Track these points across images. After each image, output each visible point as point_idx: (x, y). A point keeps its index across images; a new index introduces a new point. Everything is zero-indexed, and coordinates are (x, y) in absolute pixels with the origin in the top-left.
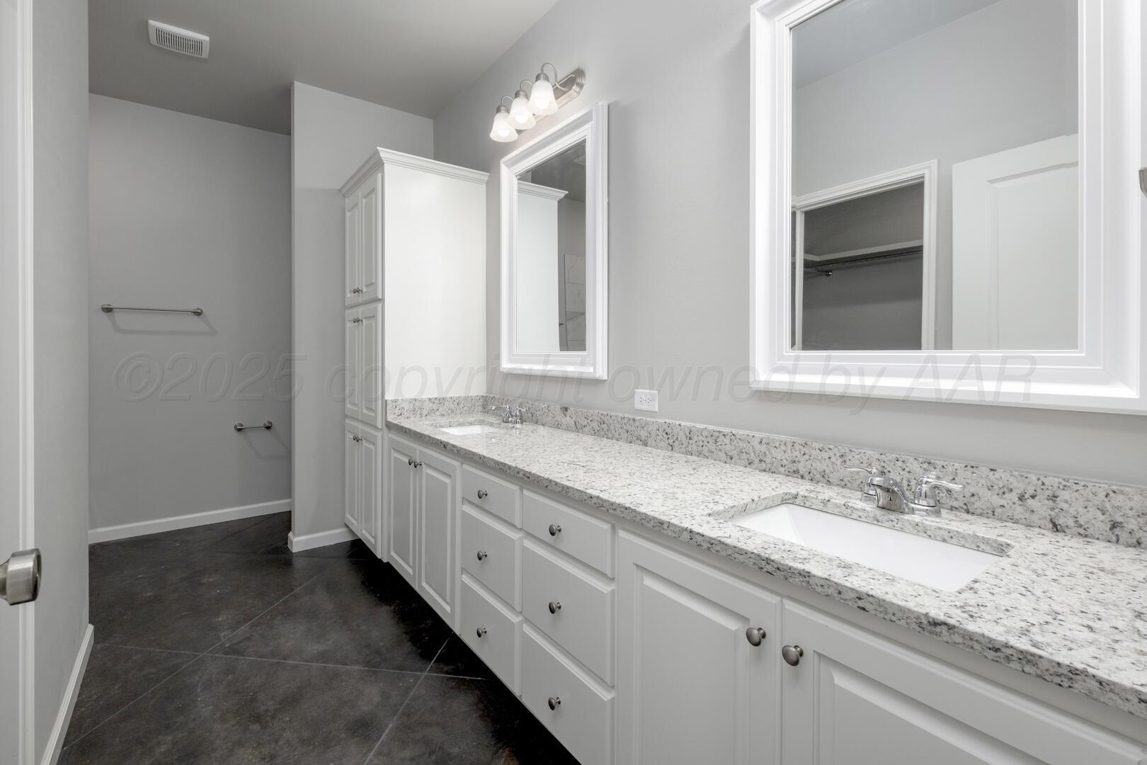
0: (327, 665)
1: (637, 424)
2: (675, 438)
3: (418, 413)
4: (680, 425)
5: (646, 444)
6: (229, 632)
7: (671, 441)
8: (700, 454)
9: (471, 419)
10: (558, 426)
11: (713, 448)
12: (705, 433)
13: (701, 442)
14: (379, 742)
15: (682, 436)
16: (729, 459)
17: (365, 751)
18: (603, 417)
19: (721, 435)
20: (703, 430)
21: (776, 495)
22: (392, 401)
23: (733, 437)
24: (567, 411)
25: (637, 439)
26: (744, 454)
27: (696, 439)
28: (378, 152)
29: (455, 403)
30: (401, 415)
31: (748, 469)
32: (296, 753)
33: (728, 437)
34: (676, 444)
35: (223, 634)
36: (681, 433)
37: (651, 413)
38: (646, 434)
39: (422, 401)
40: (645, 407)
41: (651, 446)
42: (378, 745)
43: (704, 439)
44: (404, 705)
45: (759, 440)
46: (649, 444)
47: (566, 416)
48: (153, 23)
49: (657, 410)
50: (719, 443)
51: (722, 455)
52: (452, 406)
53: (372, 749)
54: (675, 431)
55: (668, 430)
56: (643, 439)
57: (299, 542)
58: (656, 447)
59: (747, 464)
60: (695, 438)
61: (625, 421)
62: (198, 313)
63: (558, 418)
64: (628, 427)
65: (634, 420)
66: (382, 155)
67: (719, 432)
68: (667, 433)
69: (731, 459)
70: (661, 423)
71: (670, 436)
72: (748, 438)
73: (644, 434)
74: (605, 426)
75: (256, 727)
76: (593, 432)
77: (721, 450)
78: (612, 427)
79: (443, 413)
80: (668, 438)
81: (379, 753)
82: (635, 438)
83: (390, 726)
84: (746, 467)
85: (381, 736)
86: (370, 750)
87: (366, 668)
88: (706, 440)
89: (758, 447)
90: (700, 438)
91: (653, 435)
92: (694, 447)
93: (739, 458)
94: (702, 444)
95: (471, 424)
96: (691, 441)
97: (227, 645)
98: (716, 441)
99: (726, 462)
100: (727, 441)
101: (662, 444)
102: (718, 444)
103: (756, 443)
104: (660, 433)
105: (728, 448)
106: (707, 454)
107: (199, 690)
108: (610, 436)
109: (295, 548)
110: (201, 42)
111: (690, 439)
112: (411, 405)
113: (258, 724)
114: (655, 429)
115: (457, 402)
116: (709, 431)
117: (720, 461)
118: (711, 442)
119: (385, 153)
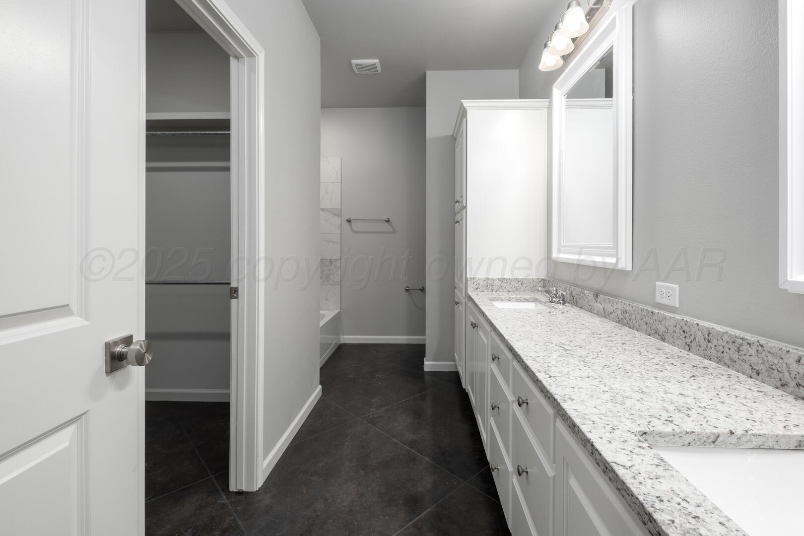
0: (412, 450)
1: (655, 317)
2: (692, 338)
3: (490, 288)
4: (698, 324)
5: (663, 340)
6: (374, 410)
7: (688, 340)
8: (719, 361)
9: (528, 297)
10: (591, 311)
11: (735, 356)
12: (726, 338)
13: (721, 347)
14: (419, 517)
15: (700, 337)
16: (755, 374)
17: (408, 519)
18: (625, 306)
19: (745, 343)
20: (723, 333)
21: (784, 436)
22: (471, 279)
23: (760, 348)
24: (598, 298)
25: (656, 333)
26: (775, 372)
27: (715, 344)
28: (462, 104)
29: (520, 283)
30: (477, 289)
31: (779, 392)
32: (373, 500)
33: (754, 347)
34: (694, 345)
35: (372, 409)
36: (699, 334)
37: (672, 309)
38: (664, 330)
39: (493, 280)
40: (665, 301)
41: (668, 342)
42: (417, 519)
43: (725, 344)
44: (443, 499)
45: (796, 359)
46: (667, 340)
47: (597, 302)
48: (353, 61)
49: (677, 305)
50: (743, 353)
51: (746, 367)
52: (517, 285)
53: (413, 520)
54: (693, 330)
55: (686, 328)
56: (660, 334)
57: (429, 365)
58: (673, 344)
59: (779, 385)
60: (715, 342)
61: (644, 313)
62: (388, 221)
63: (591, 303)
64: (646, 319)
65: (652, 312)
66: (465, 105)
67: (742, 339)
68: (684, 331)
69: (758, 374)
70: (678, 320)
71: (687, 335)
72: (780, 352)
73: (662, 329)
74: (627, 315)
75: (362, 472)
76: (618, 320)
77: (744, 361)
78: (633, 317)
79: (510, 290)
80: (685, 337)
81: (415, 526)
82: (653, 332)
83: (429, 510)
84: (777, 388)
85: (421, 513)
86: (410, 520)
87: (432, 462)
88: (727, 346)
89: (794, 366)
90: (720, 342)
91: (671, 331)
92: (713, 350)
93: (769, 376)
94: (722, 349)
95: (527, 300)
96: (709, 345)
97: (371, 417)
98: (738, 348)
99: (751, 377)
100: (752, 351)
101: (679, 342)
102: (741, 353)
103: (792, 361)
104: (678, 330)
105: (754, 360)
106: (728, 363)
107: (348, 438)
108: (632, 325)
109: (426, 369)
110: (375, 64)
111: (709, 342)
112: (485, 282)
113: (364, 472)
114: (672, 326)
115: (521, 282)
116: (730, 336)
117: (743, 373)
118: (732, 349)
119: (467, 103)
